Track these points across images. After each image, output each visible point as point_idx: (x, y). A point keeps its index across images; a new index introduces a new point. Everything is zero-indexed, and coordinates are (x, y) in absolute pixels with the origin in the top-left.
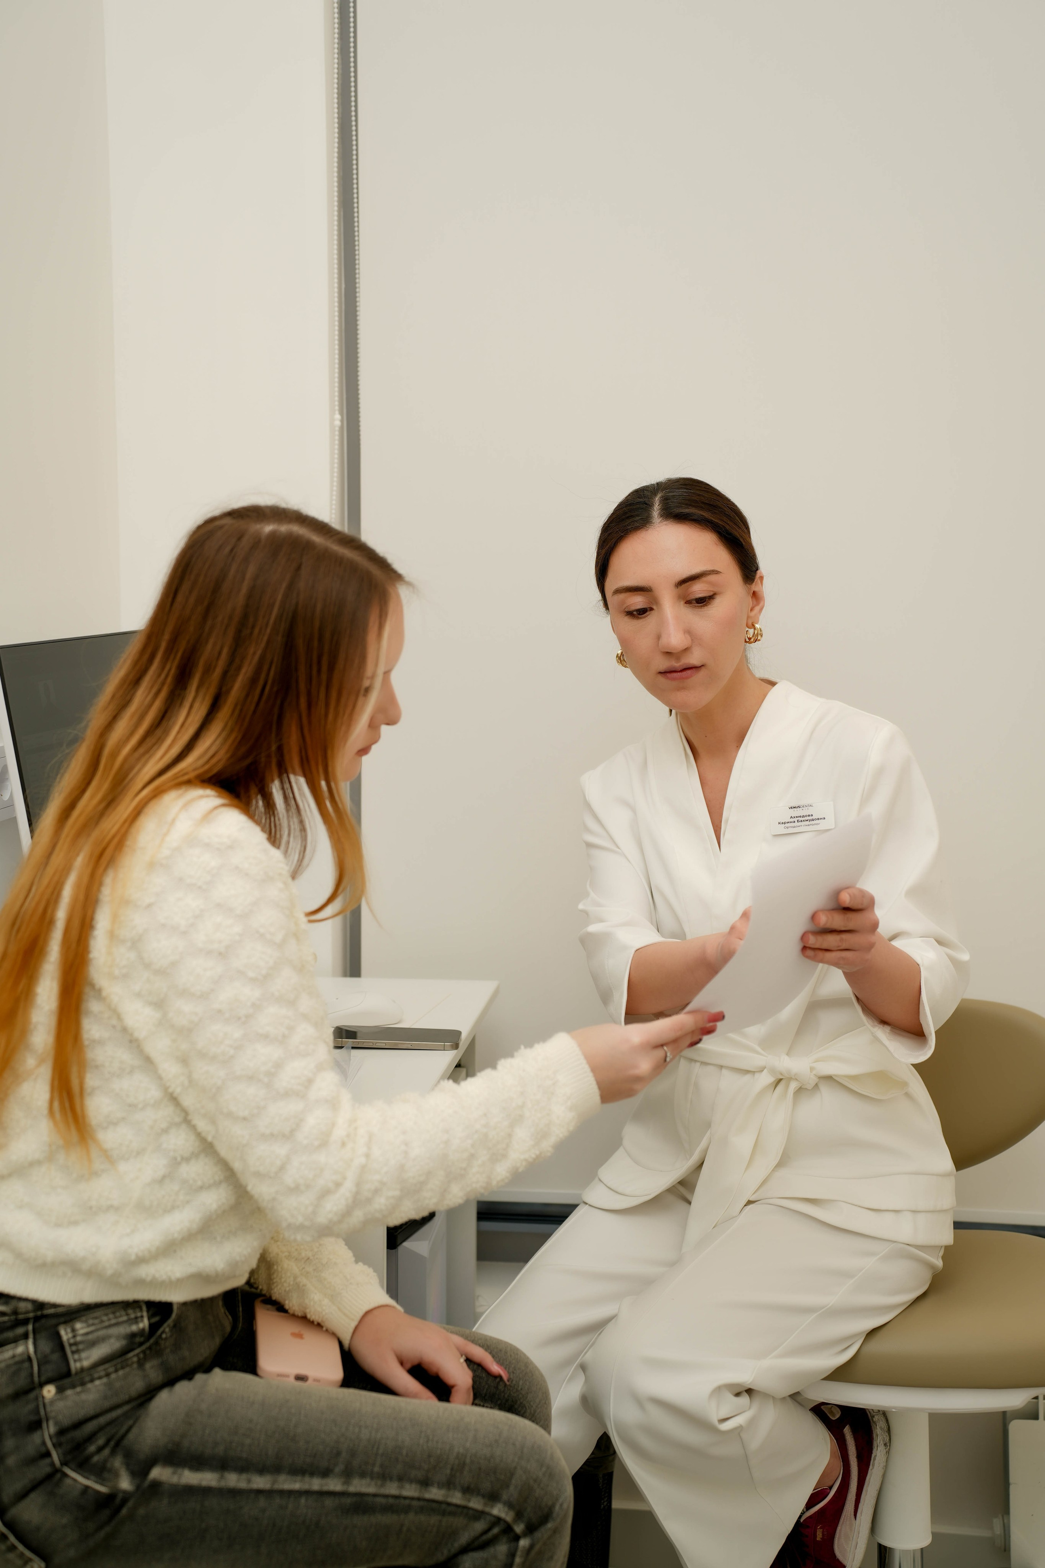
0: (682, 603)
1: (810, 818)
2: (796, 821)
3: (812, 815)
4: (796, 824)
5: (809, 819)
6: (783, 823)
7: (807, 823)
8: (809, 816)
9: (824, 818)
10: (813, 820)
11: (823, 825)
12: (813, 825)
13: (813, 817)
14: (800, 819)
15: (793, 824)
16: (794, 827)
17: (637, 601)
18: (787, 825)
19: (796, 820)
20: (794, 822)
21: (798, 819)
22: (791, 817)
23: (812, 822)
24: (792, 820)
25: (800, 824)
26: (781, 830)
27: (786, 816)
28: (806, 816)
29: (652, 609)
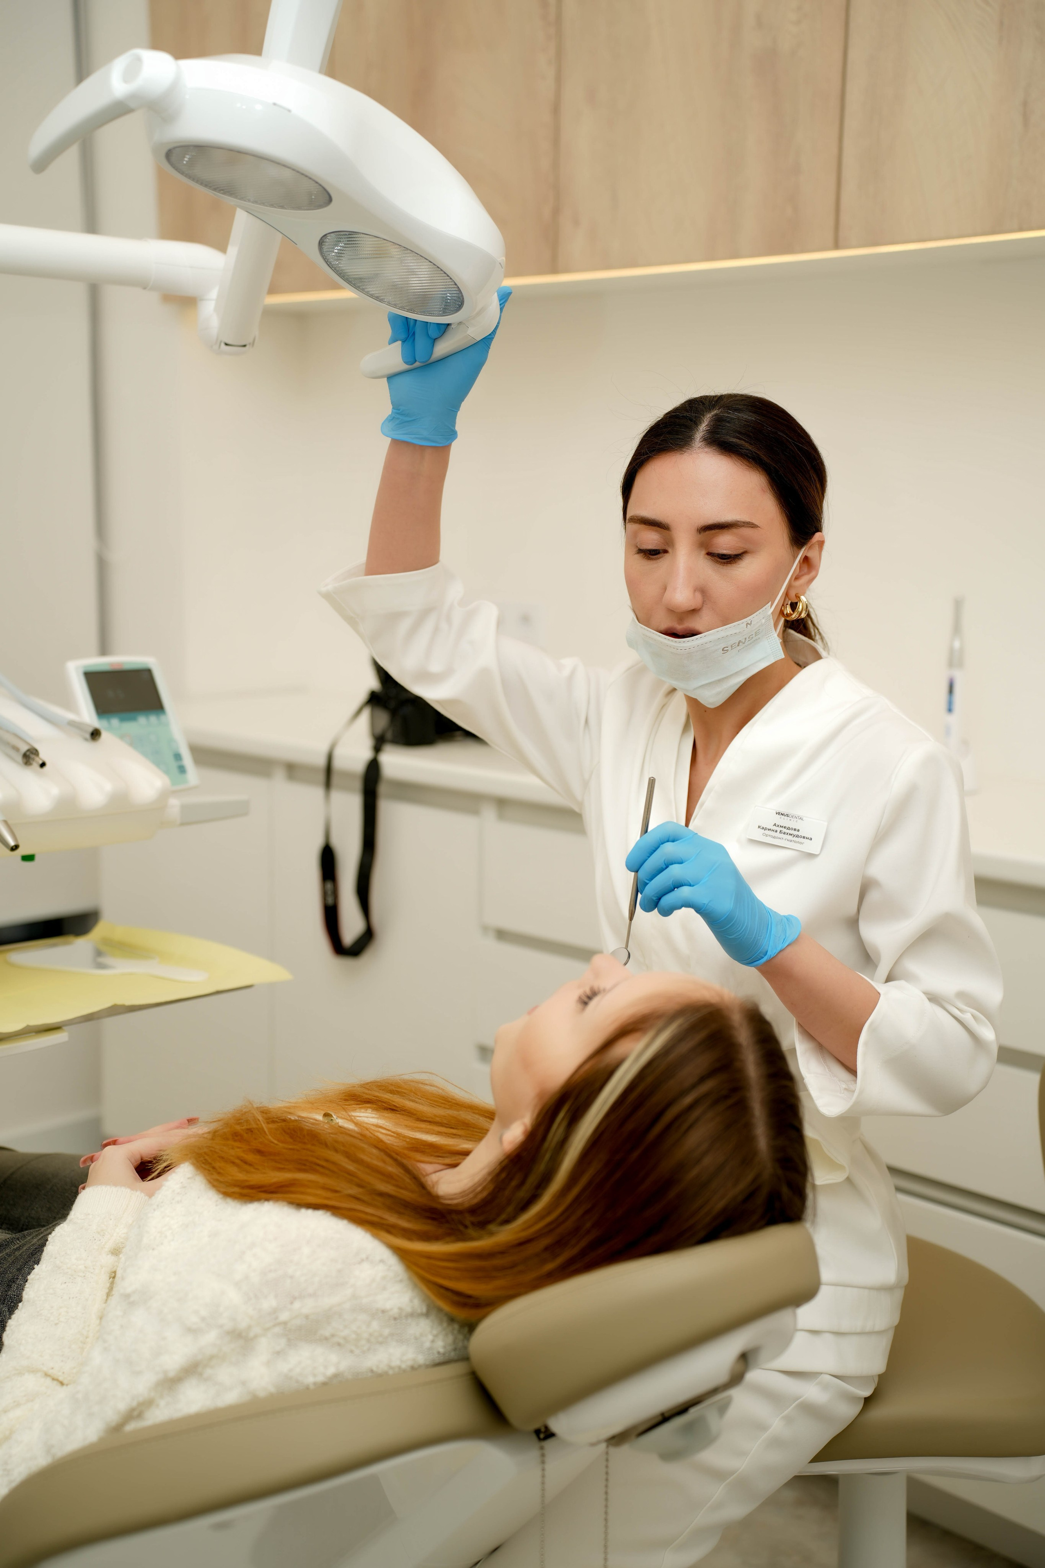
0: (704, 552)
1: (796, 833)
2: (779, 831)
3: (799, 831)
4: (777, 834)
5: (794, 833)
6: (763, 828)
7: (790, 837)
8: (795, 830)
9: (811, 839)
10: (797, 836)
11: (808, 847)
12: (795, 842)
13: (799, 834)
14: (784, 830)
15: (773, 834)
16: (774, 837)
17: (651, 538)
18: (767, 832)
19: (779, 829)
20: (776, 831)
21: (781, 829)
22: (775, 825)
23: (795, 839)
24: (775, 828)
25: (782, 835)
26: (759, 835)
27: (770, 820)
28: (792, 829)
29: (666, 552)
